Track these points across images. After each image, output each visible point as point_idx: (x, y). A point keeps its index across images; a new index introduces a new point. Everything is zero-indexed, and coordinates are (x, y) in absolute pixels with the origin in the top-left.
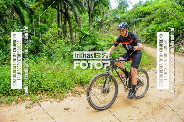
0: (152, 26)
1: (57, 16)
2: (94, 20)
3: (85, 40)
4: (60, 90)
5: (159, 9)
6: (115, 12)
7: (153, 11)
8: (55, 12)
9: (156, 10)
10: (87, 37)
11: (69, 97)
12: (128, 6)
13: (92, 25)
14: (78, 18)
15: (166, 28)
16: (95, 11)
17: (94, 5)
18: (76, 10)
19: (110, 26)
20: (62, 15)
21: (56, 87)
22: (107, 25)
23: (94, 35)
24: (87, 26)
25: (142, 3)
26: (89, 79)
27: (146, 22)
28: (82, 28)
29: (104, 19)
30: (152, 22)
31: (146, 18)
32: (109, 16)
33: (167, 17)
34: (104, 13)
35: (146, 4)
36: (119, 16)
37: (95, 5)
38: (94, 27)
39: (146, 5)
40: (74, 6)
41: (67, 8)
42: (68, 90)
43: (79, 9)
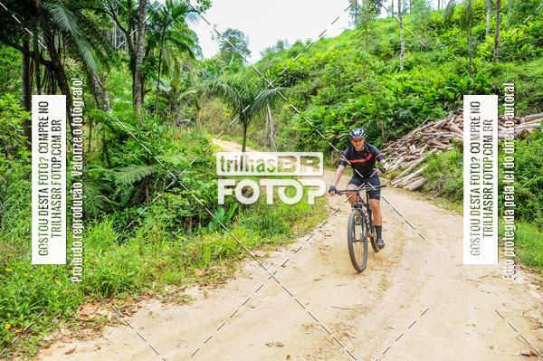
0: (314, 110)
1: (22, 71)
2: (148, 88)
3: (122, 151)
4: (27, 324)
5: (328, 66)
6: (213, 68)
7: (313, 69)
8: (15, 59)
9: (321, 66)
10: (126, 139)
11: (59, 343)
12: (249, 52)
13: (142, 102)
14: (97, 80)
15: (349, 116)
16: (152, 62)
17: (146, 44)
18: (90, 55)
19: (199, 109)
20: (38, 70)
21: (9, 315)
22: (189, 105)
23: (147, 134)
24: (126, 107)
25: (285, 48)
26: (129, 274)
27: (298, 97)
28: (111, 113)
29: (179, 88)
30: (314, 99)
31: (296, 86)
32: (196, 78)
33: (349, 87)
34: (178, 71)
35: (294, 49)
36: (223, 79)
37: (151, 44)
38: (151, 108)
39: (294, 54)
40: (80, 43)
41: (57, 47)
42: (56, 321)
43: (99, 53)
